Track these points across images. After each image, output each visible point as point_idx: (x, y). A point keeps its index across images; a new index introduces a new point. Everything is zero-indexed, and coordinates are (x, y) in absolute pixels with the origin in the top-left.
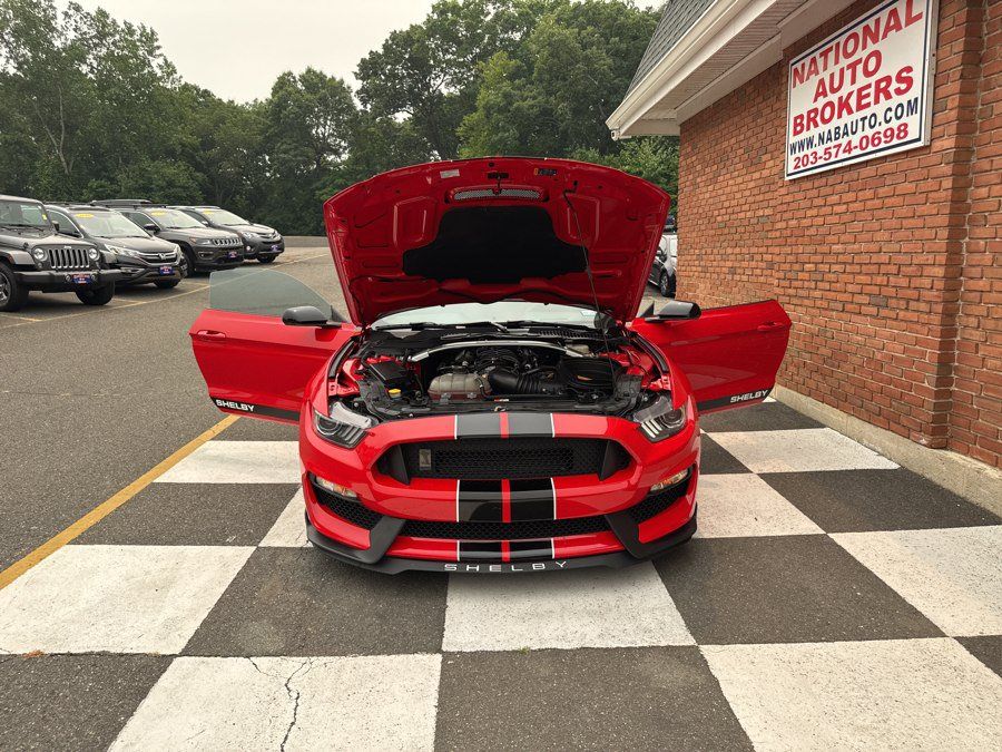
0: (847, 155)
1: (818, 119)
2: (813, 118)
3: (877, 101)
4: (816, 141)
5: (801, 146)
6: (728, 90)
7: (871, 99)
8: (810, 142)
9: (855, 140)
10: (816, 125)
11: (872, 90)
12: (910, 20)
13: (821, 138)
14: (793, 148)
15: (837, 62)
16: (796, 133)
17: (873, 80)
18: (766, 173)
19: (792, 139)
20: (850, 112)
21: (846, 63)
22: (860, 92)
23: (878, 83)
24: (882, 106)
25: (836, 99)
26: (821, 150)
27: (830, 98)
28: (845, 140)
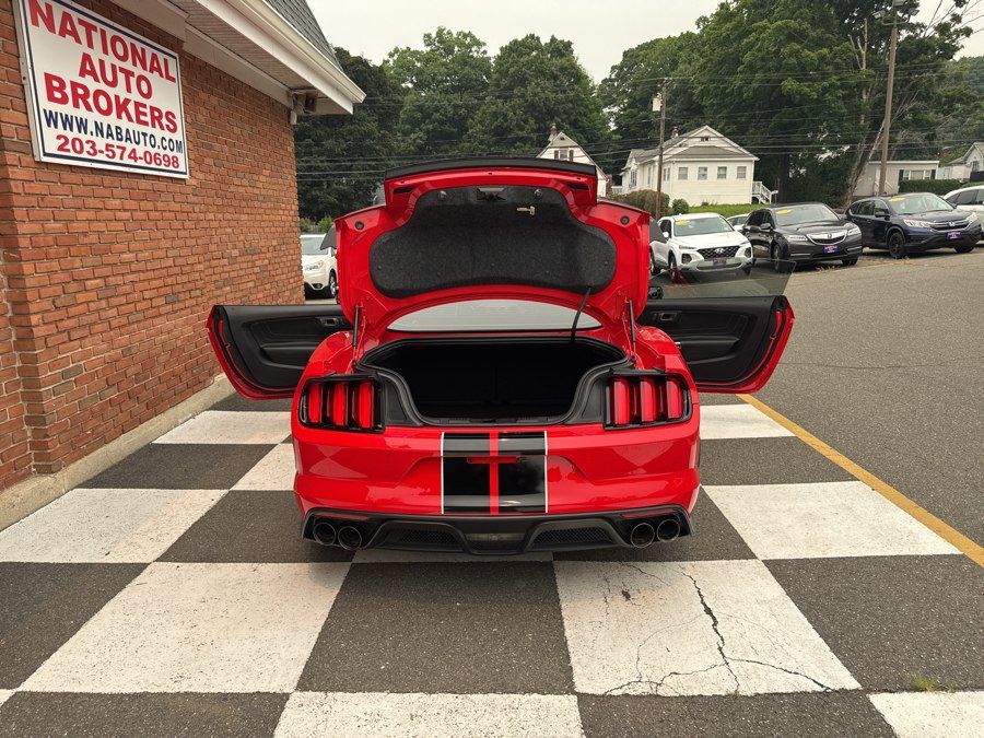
0: (132, 162)
1: (90, 100)
2: (79, 94)
3: (153, 124)
4: (91, 127)
5: (67, 122)
7: (148, 119)
8: (83, 124)
9: (140, 151)
10: (89, 108)
11: (147, 111)
12: (167, 74)
13: (100, 131)
14: (52, 119)
15: (105, 52)
16: (53, 98)
17: (148, 102)
19: (47, 104)
20: (130, 118)
21: (119, 64)
22: (137, 105)
23: (153, 109)
24: (158, 133)
25: (111, 92)
26: (101, 143)
27: (102, 86)
28: (129, 146)
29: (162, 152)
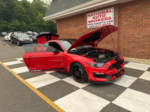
0: (100, 26)
2: (92, 21)
3: (105, 20)
4: (94, 24)
5: (90, 24)
6: (70, 16)
7: (104, 20)
8: (92, 24)
9: (101, 24)
10: (93, 22)
12: (110, 12)
13: (95, 24)
14: (89, 25)
15: (97, 15)
16: (89, 23)
17: (104, 18)
18: (80, 28)
19: (88, 23)
20: (100, 21)
21: (99, 15)
22: (102, 19)
23: (105, 18)
24: (106, 21)
25: (97, 19)
26: (95, 25)
27: (96, 19)
28: (100, 24)
29: (107, 23)
